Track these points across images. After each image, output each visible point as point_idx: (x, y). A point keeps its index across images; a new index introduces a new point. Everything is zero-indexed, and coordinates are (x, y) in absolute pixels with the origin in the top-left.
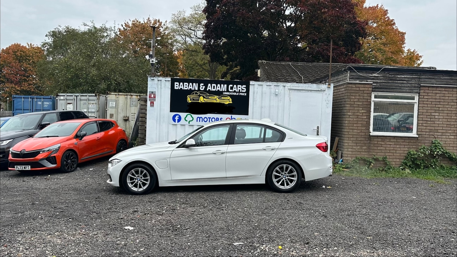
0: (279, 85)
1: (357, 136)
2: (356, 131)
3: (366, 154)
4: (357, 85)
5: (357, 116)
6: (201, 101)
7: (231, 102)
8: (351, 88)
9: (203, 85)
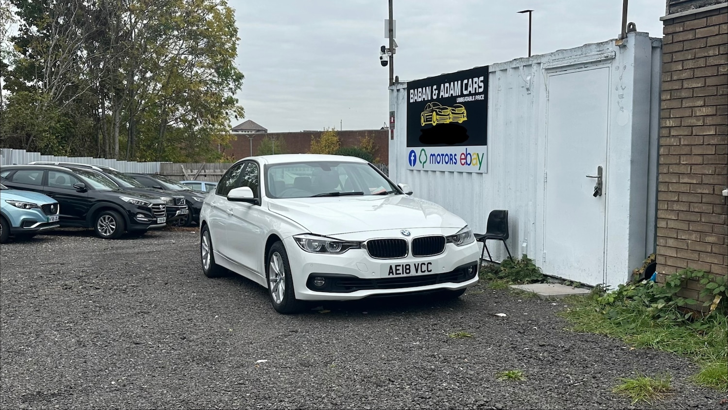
0: (530, 63)
1: (690, 199)
5: (690, 128)
6: (434, 122)
7: (466, 119)
8: (672, 38)
9: (436, 88)
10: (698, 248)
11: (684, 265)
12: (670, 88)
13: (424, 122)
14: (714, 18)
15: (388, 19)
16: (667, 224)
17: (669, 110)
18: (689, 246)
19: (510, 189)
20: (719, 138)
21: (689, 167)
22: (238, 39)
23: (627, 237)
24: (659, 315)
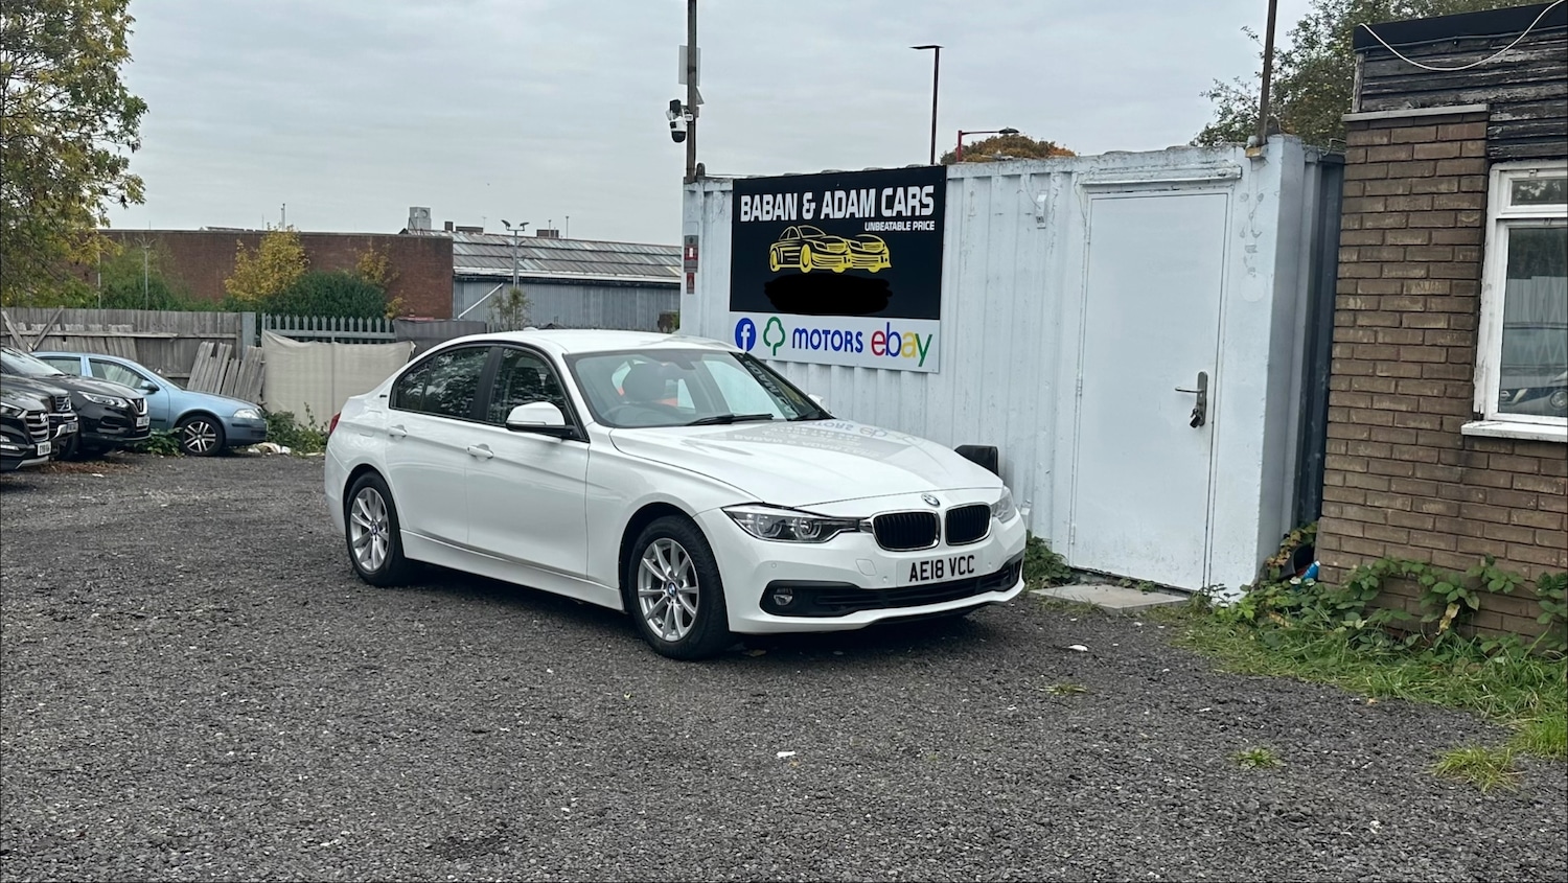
0: (1047, 170)
1: (1393, 437)
2: (1386, 405)
3: (1442, 546)
4: (1400, 134)
5: (1397, 314)
6: (805, 266)
7: (887, 265)
8: (1364, 154)
9: (810, 197)
10: (1406, 523)
11: (1379, 551)
12: (1358, 242)
13: (779, 263)
14: (1451, 127)
15: (686, 45)
16: (1345, 479)
17: (1355, 281)
18: (1389, 519)
19: (993, 405)
20: (1455, 335)
21: (1394, 383)
22: (129, 19)
23: (1257, 501)
24: (1358, 639)
